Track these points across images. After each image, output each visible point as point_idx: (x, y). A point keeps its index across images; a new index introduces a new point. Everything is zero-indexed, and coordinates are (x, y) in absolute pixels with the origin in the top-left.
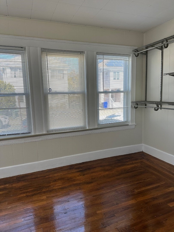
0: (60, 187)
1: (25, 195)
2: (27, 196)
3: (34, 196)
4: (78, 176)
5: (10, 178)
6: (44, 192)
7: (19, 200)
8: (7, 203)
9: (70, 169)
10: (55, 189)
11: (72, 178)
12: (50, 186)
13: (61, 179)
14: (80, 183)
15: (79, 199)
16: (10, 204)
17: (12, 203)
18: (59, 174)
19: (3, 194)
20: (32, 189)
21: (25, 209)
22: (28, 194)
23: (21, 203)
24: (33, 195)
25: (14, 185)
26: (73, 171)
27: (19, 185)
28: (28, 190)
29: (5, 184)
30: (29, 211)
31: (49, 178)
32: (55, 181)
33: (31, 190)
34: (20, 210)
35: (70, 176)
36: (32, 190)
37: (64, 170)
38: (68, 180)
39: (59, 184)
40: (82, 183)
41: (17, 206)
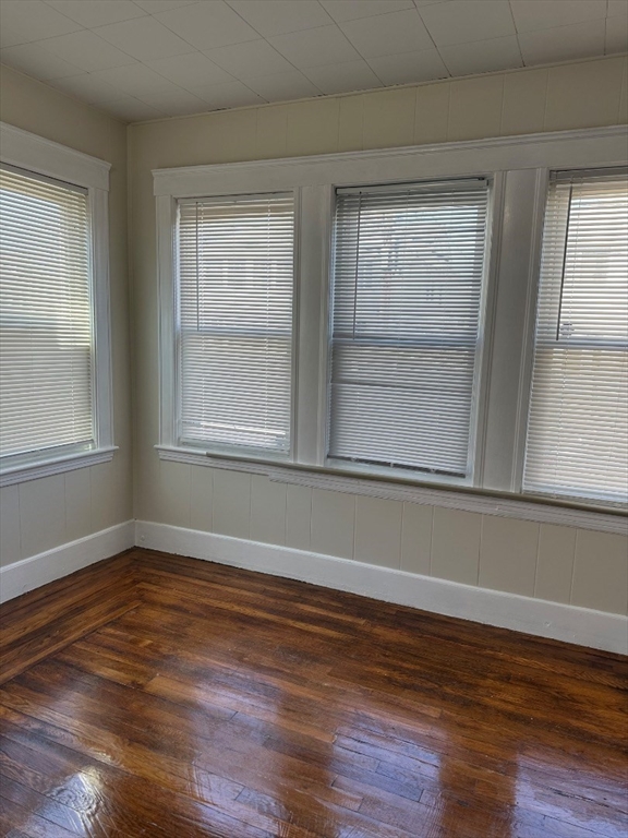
0: (510, 708)
1: (385, 673)
2: (390, 680)
3: (406, 691)
4: (608, 707)
5: (382, 603)
6: (444, 697)
7: (364, 678)
8: (329, 669)
9: (593, 665)
10: (486, 707)
11: (574, 701)
12: (477, 685)
13: (532, 683)
14: (596, 738)
15: (548, 792)
16: (336, 677)
17: (342, 678)
18: (536, 663)
19: (338, 640)
20: (418, 668)
21: (359, 712)
22: (396, 675)
23: (361, 691)
24: (405, 687)
25: (378, 630)
26: (597, 678)
27: (392, 636)
28: (405, 665)
29: (359, 615)
30: (364, 726)
31: (494, 658)
32: (507, 679)
33: (412, 667)
34: (344, 707)
35: (574, 689)
36: (414, 671)
37: (566, 660)
38: (557, 699)
39: (512, 698)
40: (602, 740)
41: (344, 693)
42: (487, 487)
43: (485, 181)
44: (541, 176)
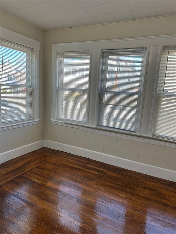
0: (145, 196)
1: (111, 184)
2: (112, 187)
3: (116, 190)
4: (173, 197)
5: (111, 166)
6: (127, 192)
7: (105, 186)
8: (96, 183)
9: (170, 185)
10: (138, 195)
11: (163, 195)
12: (136, 189)
13: (152, 189)
14: (169, 205)
15: (155, 219)
16: (97, 185)
17: (99, 185)
18: (153, 184)
19: (98, 175)
20: (120, 184)
21: (103, 195)
22: (114, 185)
23: (104, 189)
24: (116, 188)
25: (109, 173)
26: (171, 189)
27: (113, 174)
28: (116, 183)
29: (104, 168)
30: (104, 198)
31: (141, 182)
32: (145, 188)
33: (118, 183)
34: (99, 193)
35: (164, 192)
36: (119, 184)
37: (162, 184)
38: (158, 194)
39: (146, 193)
40: (171, 206)
41: (99, 189)
42: (142, 135)
43: (144, 49)
44: (160, 47)
